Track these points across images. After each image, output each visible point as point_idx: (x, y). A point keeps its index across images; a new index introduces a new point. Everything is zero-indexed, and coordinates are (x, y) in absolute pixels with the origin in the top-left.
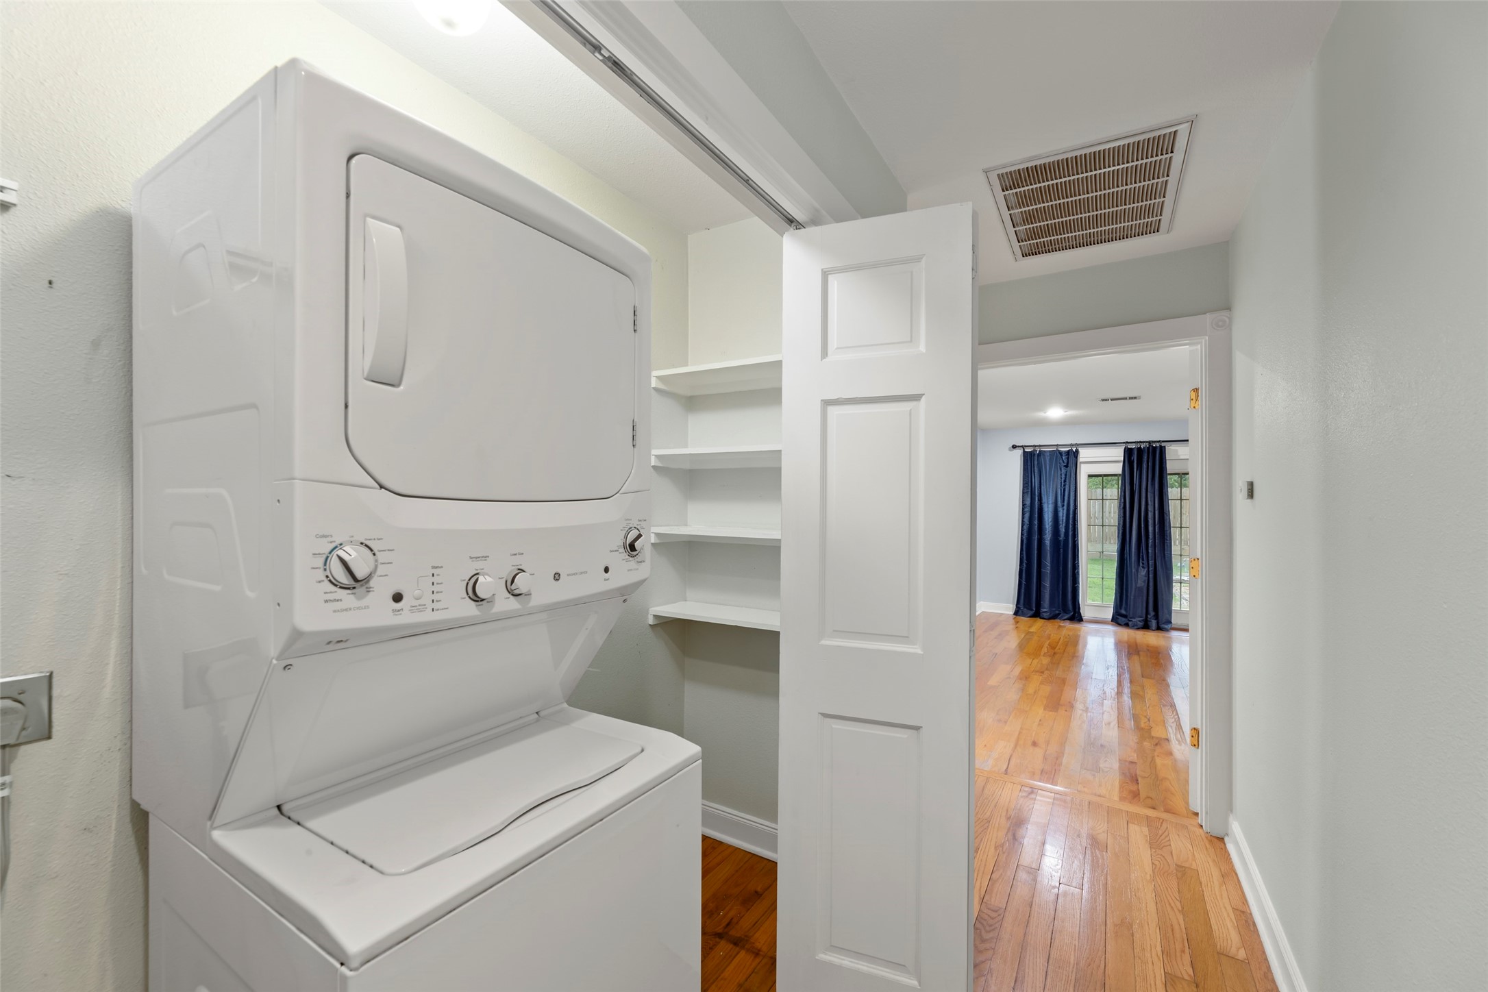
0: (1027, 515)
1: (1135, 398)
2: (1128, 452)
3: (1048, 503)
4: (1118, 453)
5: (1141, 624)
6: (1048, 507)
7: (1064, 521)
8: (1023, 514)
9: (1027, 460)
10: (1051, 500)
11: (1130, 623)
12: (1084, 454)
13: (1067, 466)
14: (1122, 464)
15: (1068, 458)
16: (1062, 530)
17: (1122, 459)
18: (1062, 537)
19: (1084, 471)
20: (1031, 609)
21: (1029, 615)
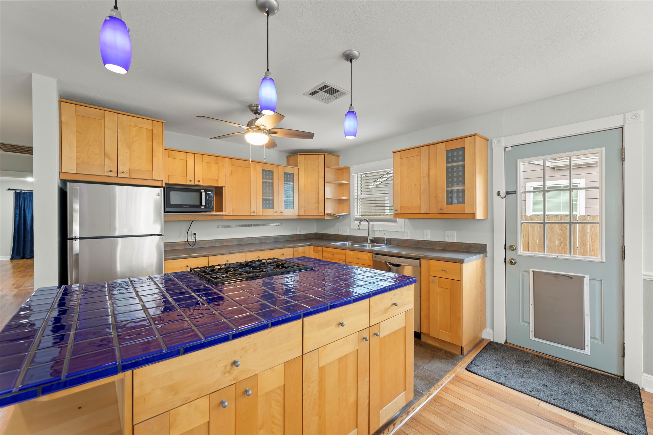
0: (17, 218)
3: (29, 213)
8: (15, 218)
9: (17, 195)
20: (20, 256)
21: (19, 258)
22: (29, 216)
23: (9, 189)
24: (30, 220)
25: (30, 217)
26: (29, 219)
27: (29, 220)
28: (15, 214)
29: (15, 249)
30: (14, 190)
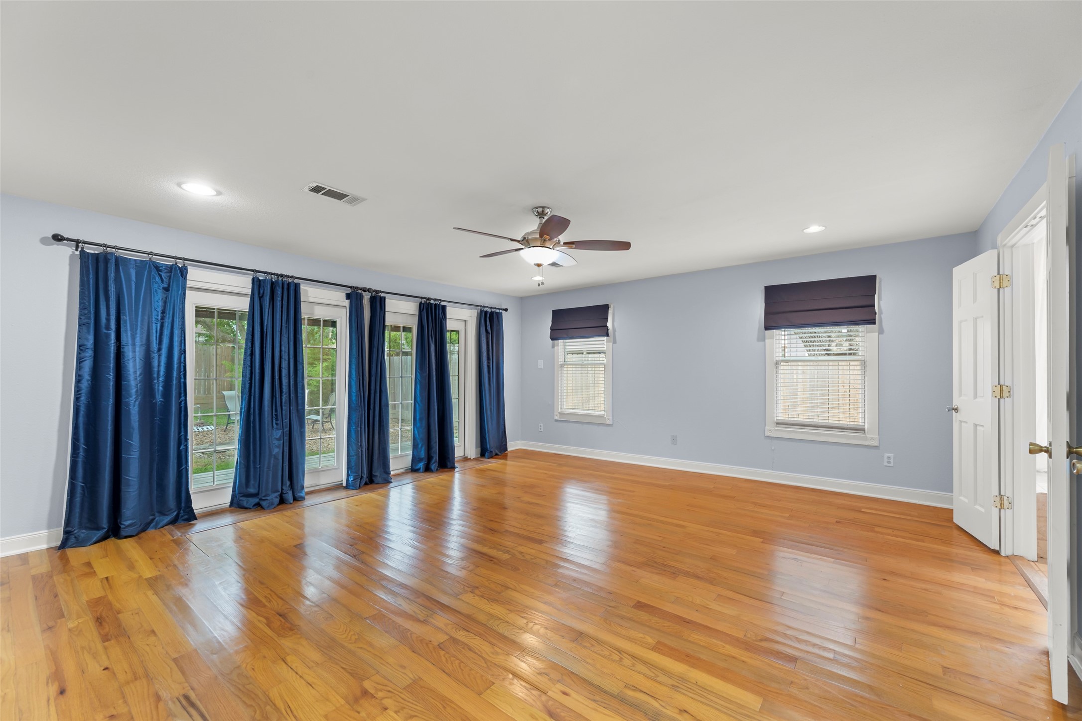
0: (88, 365)
1: (340, 196)
2: (257, 284)
3: (134, 345)
4: (244, 284)
5: (277, 500)
6: (134, 351)
7: (162, 373)
8: (80, 361)
9: (88, 267)
10: (139, 352)
11: (264, 504)
12: (194, 276)
13: (166, 289)
14: (249, 299)
15: (170, 277)
16: (159, 388)
17: (249, 291)
18: (159, 398)
19: (192, 300)
20: (98, 528)
21: (94, 539)
22: (134, 357)
23: (58, 238)
24: (138, 373)
25: (138, 360)
26: (135, 366)
27: (135, 372)
28: (81, 348)
29: (78, 499)
30: (77, 242)
